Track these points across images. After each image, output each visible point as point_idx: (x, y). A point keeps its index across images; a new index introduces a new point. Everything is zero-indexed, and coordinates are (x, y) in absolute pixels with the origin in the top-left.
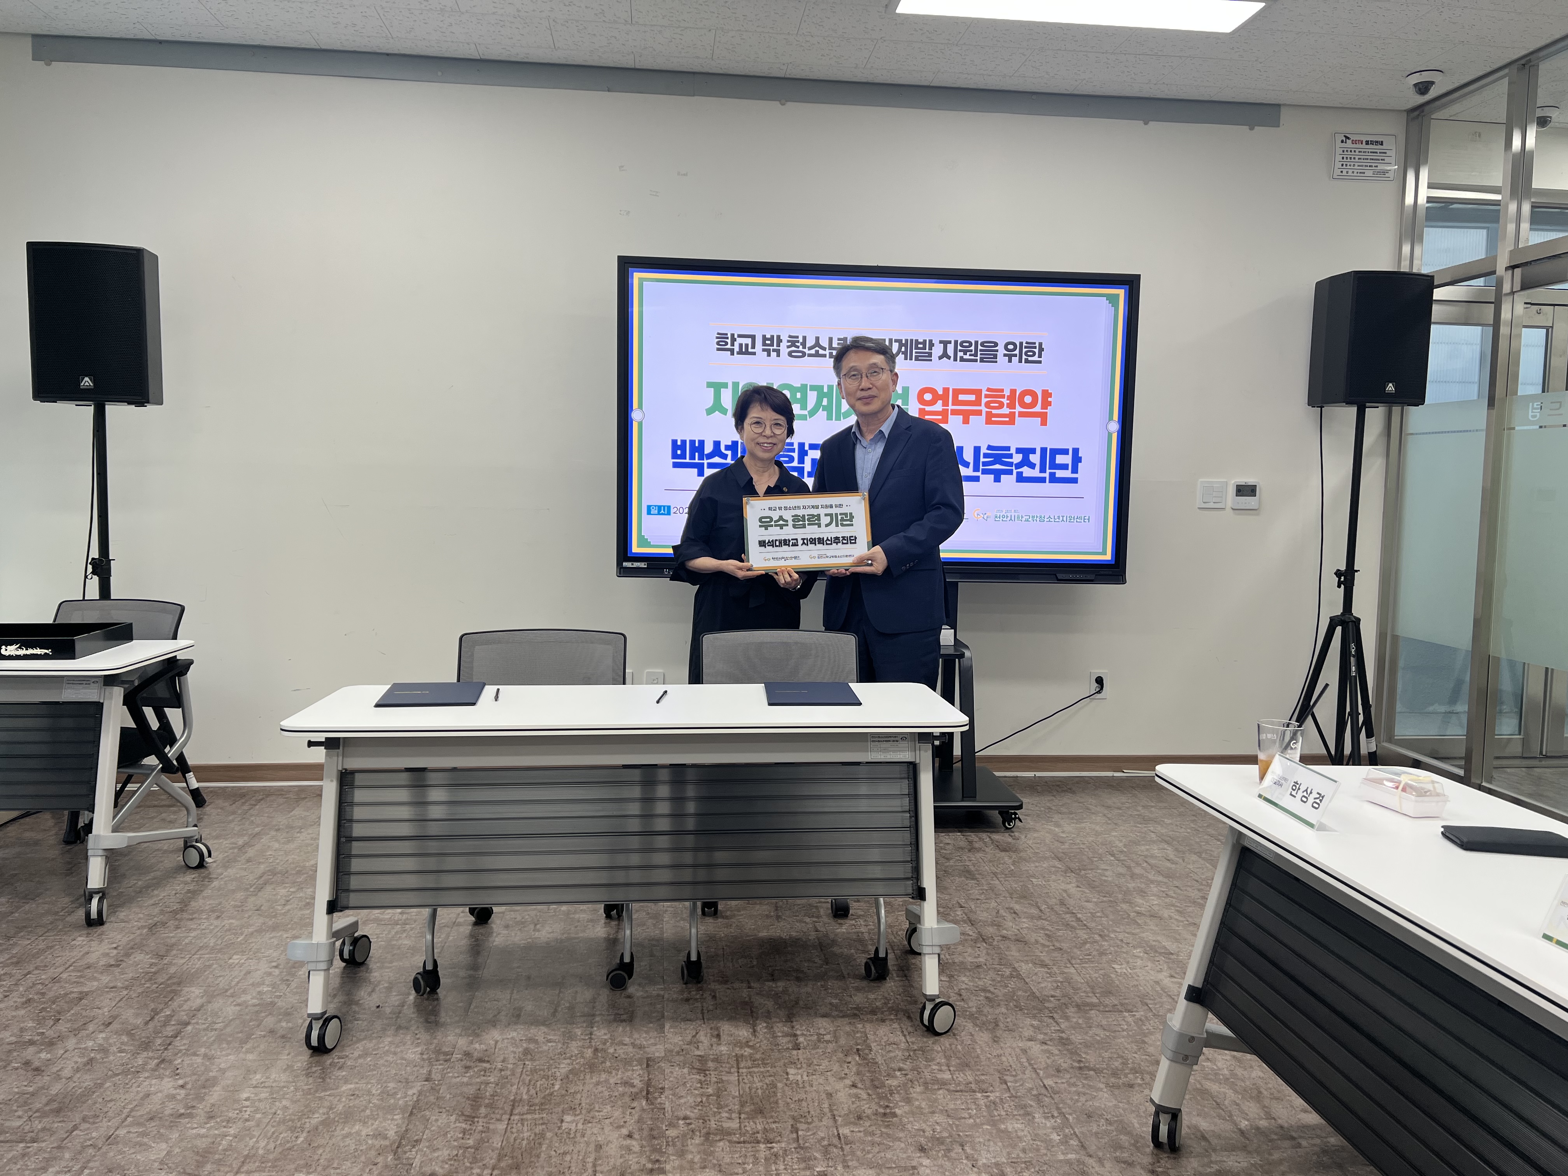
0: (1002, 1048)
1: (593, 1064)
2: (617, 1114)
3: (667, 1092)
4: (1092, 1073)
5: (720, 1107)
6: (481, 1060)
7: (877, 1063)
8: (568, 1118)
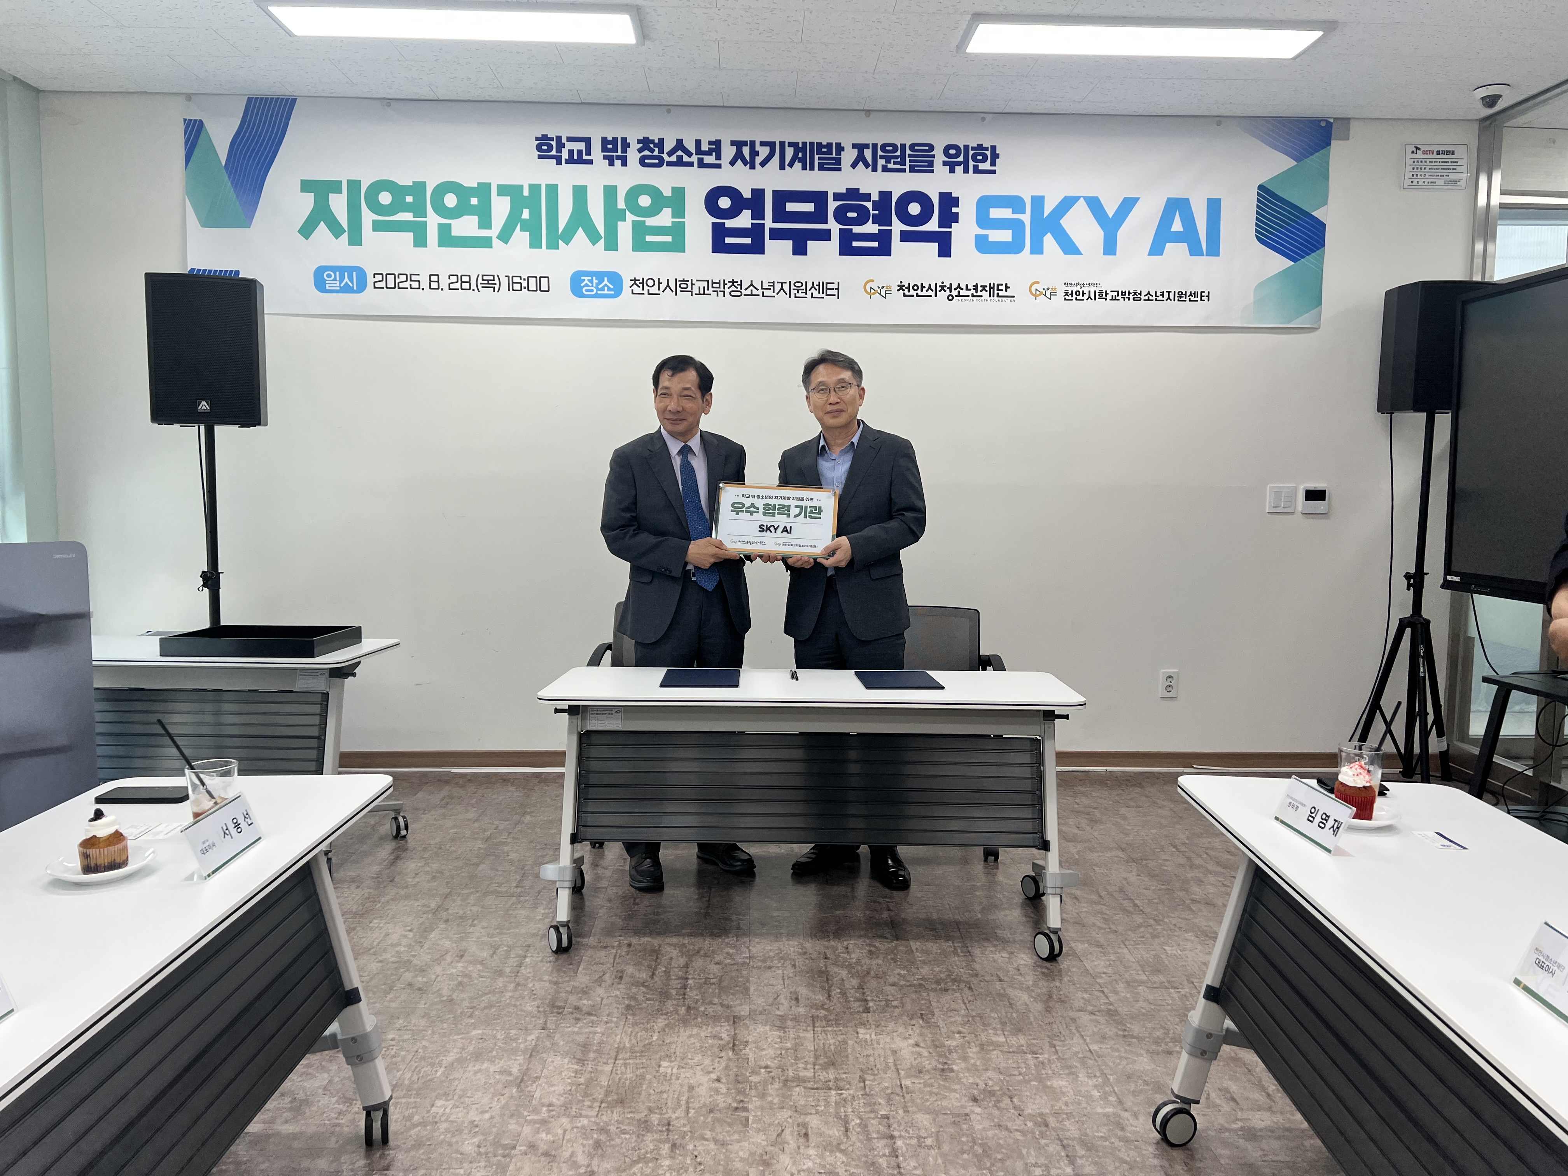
0: (1053, 1016)
1: (686, 1020)
2: (707, 1061)
3: (751, 1046)
4: (1134, 1040)
5: (797, 1059)
6: (589, 1014)
7: (939, 1026)
8: (664, 1064)
